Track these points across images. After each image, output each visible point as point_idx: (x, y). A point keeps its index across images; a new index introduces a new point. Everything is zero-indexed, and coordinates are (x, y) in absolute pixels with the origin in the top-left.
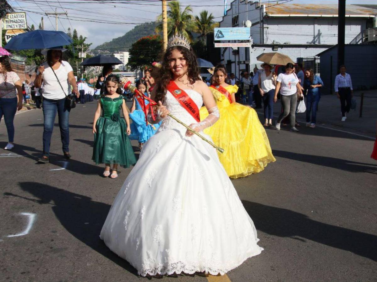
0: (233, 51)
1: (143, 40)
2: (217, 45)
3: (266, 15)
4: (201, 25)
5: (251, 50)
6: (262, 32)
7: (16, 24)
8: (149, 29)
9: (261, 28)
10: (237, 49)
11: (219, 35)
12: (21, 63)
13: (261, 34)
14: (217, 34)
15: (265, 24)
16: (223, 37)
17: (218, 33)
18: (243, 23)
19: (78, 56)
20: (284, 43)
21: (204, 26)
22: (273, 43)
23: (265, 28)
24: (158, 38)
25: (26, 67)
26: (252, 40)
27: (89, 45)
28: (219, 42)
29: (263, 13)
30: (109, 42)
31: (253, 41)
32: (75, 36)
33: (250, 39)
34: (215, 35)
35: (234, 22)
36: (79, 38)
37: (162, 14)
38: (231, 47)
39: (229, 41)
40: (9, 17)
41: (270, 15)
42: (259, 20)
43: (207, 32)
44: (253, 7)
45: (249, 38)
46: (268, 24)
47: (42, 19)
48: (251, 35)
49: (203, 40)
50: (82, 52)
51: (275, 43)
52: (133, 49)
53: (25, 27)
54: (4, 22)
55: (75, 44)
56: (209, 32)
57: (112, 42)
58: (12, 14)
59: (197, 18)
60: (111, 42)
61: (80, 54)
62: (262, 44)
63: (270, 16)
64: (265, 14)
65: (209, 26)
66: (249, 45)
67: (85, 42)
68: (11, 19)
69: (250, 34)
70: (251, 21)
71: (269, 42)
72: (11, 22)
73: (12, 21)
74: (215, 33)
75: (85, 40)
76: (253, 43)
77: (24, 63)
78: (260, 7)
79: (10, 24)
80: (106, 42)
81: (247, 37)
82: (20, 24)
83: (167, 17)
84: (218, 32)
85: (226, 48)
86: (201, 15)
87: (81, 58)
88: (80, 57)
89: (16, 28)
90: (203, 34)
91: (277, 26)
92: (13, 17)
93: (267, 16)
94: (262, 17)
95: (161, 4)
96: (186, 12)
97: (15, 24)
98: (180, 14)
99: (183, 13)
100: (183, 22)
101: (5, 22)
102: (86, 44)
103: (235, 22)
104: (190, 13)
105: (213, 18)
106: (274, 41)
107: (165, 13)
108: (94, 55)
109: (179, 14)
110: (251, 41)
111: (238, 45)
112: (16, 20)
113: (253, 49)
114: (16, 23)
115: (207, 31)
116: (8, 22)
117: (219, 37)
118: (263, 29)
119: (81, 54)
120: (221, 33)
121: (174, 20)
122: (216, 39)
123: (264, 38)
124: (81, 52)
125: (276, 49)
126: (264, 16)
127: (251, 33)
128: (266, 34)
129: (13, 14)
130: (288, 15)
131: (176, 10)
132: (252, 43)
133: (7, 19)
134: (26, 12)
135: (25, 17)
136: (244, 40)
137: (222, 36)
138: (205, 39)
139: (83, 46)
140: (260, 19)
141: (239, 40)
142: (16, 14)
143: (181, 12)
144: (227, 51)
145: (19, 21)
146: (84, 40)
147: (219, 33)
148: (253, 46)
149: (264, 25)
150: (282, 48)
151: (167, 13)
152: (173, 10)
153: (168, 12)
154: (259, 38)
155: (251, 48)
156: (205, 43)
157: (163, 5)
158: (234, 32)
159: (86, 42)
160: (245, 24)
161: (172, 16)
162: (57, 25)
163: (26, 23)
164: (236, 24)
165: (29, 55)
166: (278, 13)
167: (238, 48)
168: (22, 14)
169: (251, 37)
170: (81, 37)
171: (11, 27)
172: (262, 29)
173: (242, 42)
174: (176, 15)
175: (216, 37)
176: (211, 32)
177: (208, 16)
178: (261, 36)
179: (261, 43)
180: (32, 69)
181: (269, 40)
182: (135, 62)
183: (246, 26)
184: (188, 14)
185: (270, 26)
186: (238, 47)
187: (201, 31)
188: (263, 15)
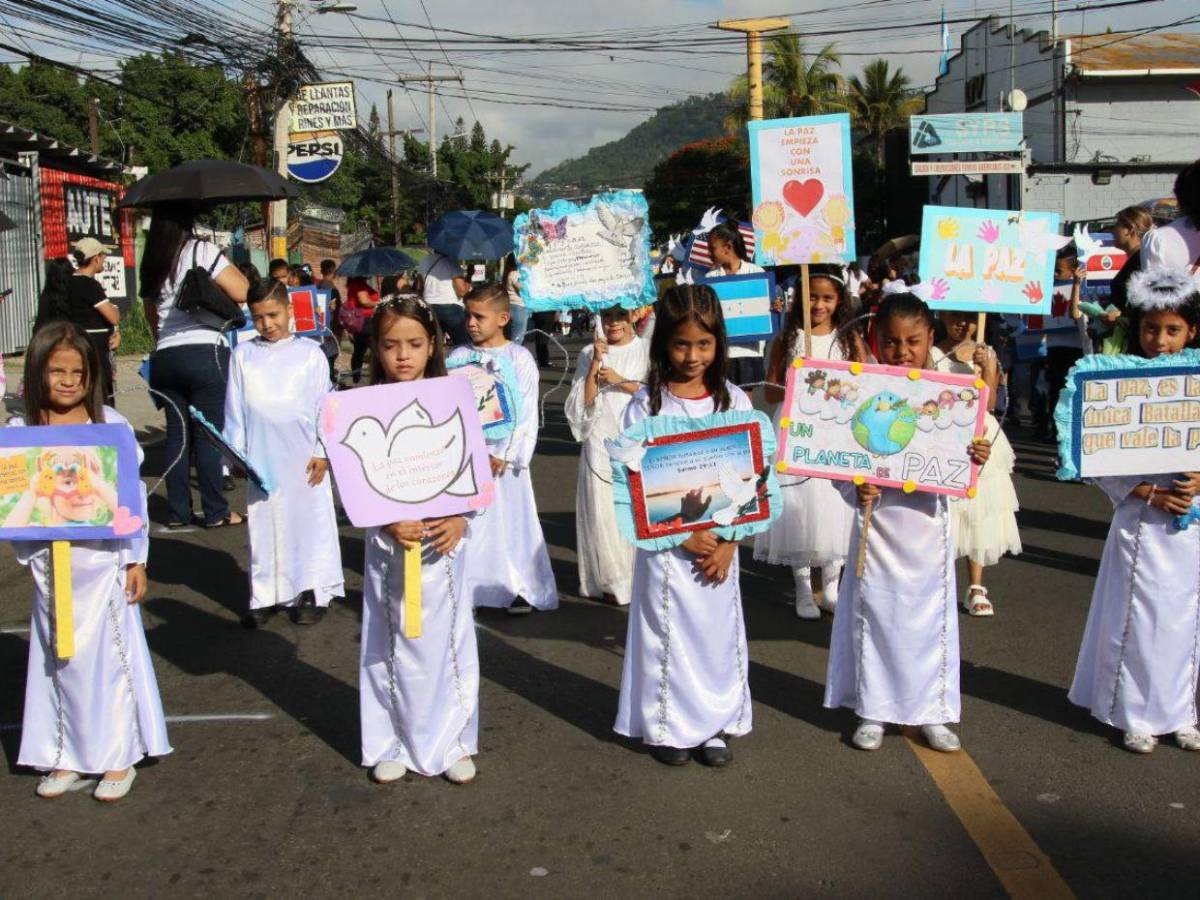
0: (967, 184)
1: (687, 152)
2: (917, 169)
3: (1073, 72)
4: (868, 107)
5: (1026, 182)
6: (1060, 129)
7: (327, 115)
8: (701, 117)
9: (1056, 111)
10: (980, 179)
11: (924, 136)
12: (329, 226)
13: (1056, 134)
14: (918, 134)
15: (1070, 99)
16: (939, 142)
17: (923, 132)
18: (1002, 98)
19: (491, 203)
20: (1129, 159)
21: (878, 109)
22: (1096, 158)
23: (1070, 112)
24: (732, 147)
25: (344, 238)
26: (1028, 153)
27: (522, 170)
28: (924, 158)
29: (1063, 67)
30: (580, 157)
31: (1032, 153)
32: (478, 142)
33: (1023, 147)
34: (913, 138)
35: (971, 95)
36: (489, 149)
37: (748, 75)
38: (963, 175)
39: (956, 157)
40: (307, 97)
41: (1087, 73)
42: (1049, 89)
43: (887, 125)
44: (1033, 47)
45: (1020, 144)
46: (1079, 100)
47: (390, 94)
48: (1025, 137)
49: (875, 152)
50: (503, 191)
51: (1101, 160)
52: (658, 180)
53: (351, 124)
54: (292, 111)
55: (481, 166)
56: (893, 127)
57: (588, 157)
58: (316, 87)
59: (856, 83)
60: (583, 159)
61: (495, 197)
62: (1059, 163)
63: (1086, 76)
64: (1069, 69)
65: (895, 107)
66: (1018, 167)
67: (508, 162)
68: (314, 102)
69: (1021, 136)
70: (1025, 92)
71: (1083, 157)
72: (313, 112)
73: (316, 106)
74: (913, 132)
75: (508, 156)
76: (1033, 160)
77: (338, 227)
78: (1055, 47)
79: (310, 117)
80: (569, 158)
81: (1013, 141)
82: (337, 114)
83: (763, 83)
84: (921, 128)
85: (946, 178)
86: (869, 74)
87: (498, 212)
88: (495, 207)
89: (326, 127)
90: (875, 134)
91: (1107, 104)
92: (319, 95)
93: (1077, 74)
94: (1059, 80)
95: (745, 50)
96: (819, 67)
97: (324, 115)
98: (804, 74)
99: (813, 67)
100: (812, 98)
101: (296, 109)
102: (513, 166)
103: (976, 96)
104: (832, 69)
105: (904, 81)
106: (1098, 153)
107: (757, 70)
108: (531, 199)
109: (799, 73)
110: (1024, 154)
111: (983, 167)
112: (328, 104)
113: (1033, 180)
114: (326, 111)
115: (885, 123)
116: (305, 110)
117: (924, 144)
118: (1064, 117)
119: (499, 199)
120: (930, 130)
121: (784, 90)
122: (915, 150)
123: (1067, 145)
124: (499, 193)
125: (1105, 179)
126: (1066, 74)
127: (1024, 132)
128: (1073, 132)
129: (319, 88)
130: (1143, 72)
131: (789, 60)
132: (1027, 161)
133: (302, 103)
134: (355, 81)
135: (351, 96)
136: (1005, 153)
137: (935, 140)
138: (879, 149)
139: (504, 173)
140: (1056, 85)
141: (986, 153)
142: (325, 87)
143: (804, 68)
144: (950, 185)
145: (335, 107)
146: (507, 154)
147: (926, 131)
148: (1031, 171)
149: (1067, 103)
150: (1123, 176)
151: (763, 72)
152: (781, 61)
153: (766, 67)
154: (1052, 143)
155: (1025, 176)
156: (880, 160)
157: (749, 53)
158: (971, 129)
159: (512, 161)
160: (1005, 103)
161: (777, 79)
162: (433, 114)
163: (356, 112)
164: (977, 101)
165: (346, 201)
166: (1113, 66)
167: (985, 176)
168: (343, 86)
169: (1024, 144)
170: (496, 144)
171: (312, 124)
172: (1060, 116)
173: (996, 156)
174: (790, 74)
175: (915, 143)
176: (900, 125)
177: (890, 76)
178: (1056, 138)
179: (1056, 159)
180: (358, 243)
181: (1081, 152)
182: (662, 220)
183: (1009, 109)
184: (826, 72)
185: (1085, 107)
186: (984, 172)
187: (866, 125)
188: (1063, 72)
